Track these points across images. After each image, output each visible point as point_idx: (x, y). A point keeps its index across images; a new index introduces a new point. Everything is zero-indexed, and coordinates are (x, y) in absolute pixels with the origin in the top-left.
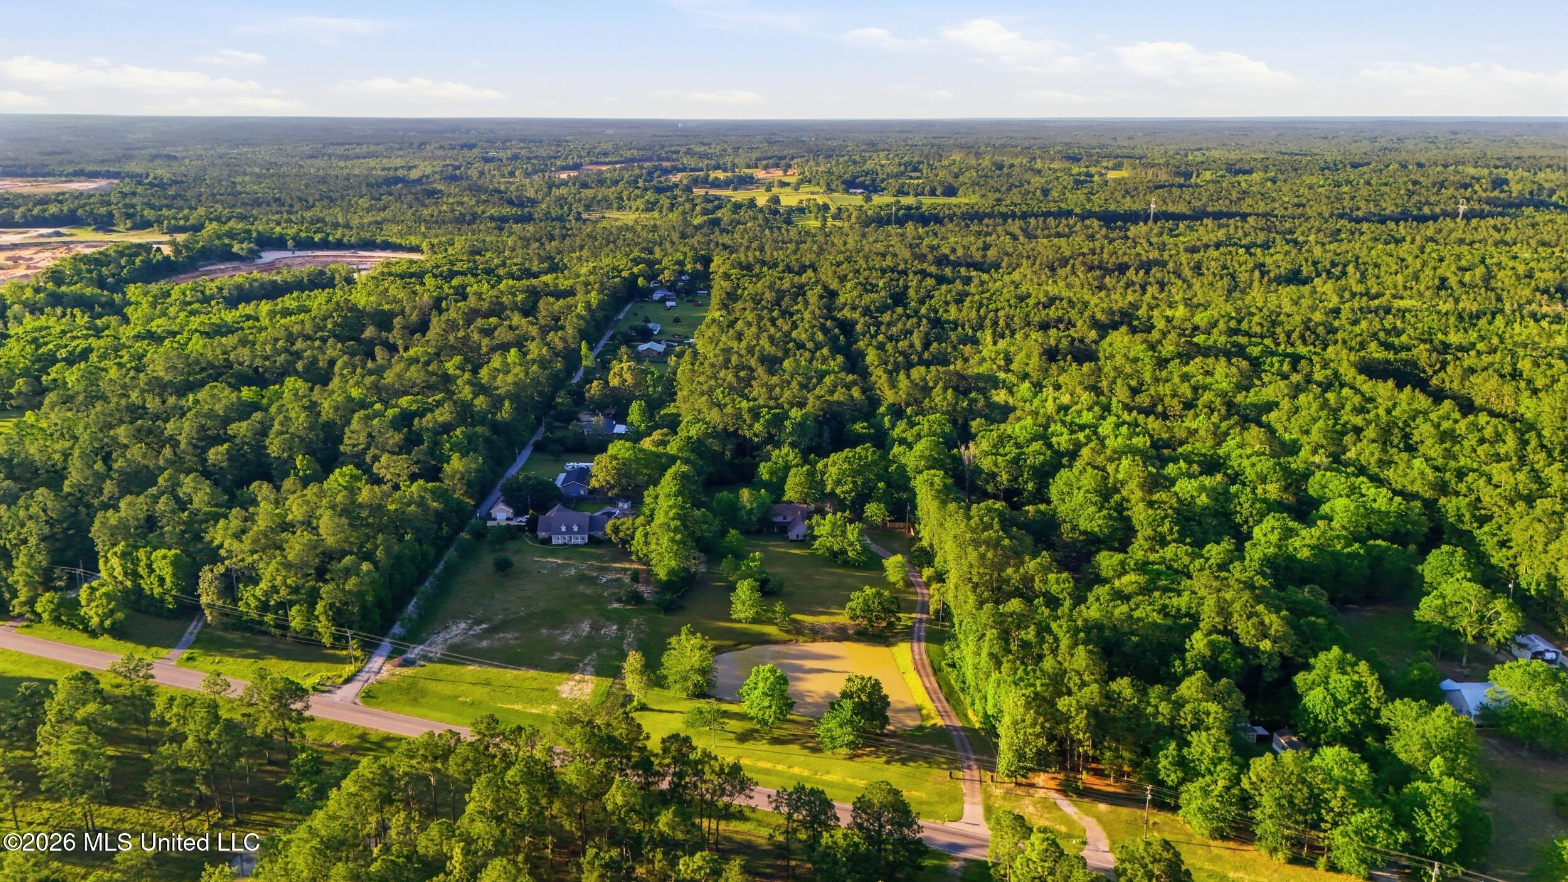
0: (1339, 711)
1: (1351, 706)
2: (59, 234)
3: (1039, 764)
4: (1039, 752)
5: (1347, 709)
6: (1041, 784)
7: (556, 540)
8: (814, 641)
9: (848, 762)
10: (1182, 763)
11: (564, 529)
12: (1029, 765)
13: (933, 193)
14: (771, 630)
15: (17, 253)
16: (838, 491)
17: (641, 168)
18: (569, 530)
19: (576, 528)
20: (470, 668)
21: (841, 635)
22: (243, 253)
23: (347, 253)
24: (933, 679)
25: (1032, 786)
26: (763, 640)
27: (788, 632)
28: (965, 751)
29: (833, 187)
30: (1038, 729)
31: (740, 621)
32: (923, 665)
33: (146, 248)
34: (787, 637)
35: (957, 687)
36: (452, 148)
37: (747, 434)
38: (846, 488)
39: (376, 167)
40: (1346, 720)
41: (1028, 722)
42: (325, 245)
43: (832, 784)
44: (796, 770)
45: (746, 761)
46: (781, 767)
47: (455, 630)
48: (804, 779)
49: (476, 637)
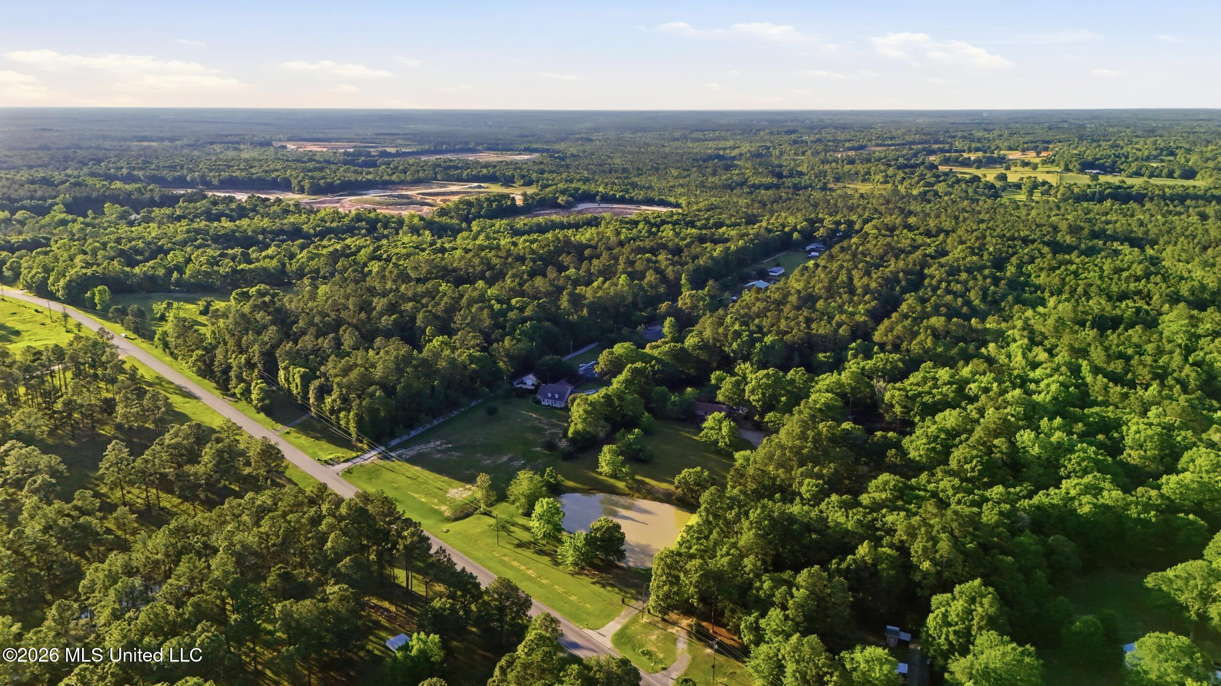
0: (944, 630)
1: (957, 628)
2: (480, 187)
5: (951, 629)
6: (682, 625)
7: (545, 403)
8: (645, 498)
9: (570, 577)
10: (756, 629)
11: (550, 394)
13: (1170, 175)
14: (621, 485)
15: (447, 198)
16: (751, 399)
17: (911, 149)
18: (553, 397)
19: (557, 396)
20: (417, 468)
21: (667, 498)
22: (563, 203)
23: (633, 207)
25: (674, 623)
26: (612, 490)
27: (630, 488)
29: (1071, 167)
31: (601, 474)
33: (506, 197)
34: (627, 490)
36: (778, 133)
37: (726, 349)
38: (757, 397)
39: (710, 147)
40: (947, 639)
42: (622, 200)
43: (542, 586)
44: (530, 572)
45: (506, 559)
46: (523, 567)
47: (432, 445)
48: (529, 578)
49: (439, 452)
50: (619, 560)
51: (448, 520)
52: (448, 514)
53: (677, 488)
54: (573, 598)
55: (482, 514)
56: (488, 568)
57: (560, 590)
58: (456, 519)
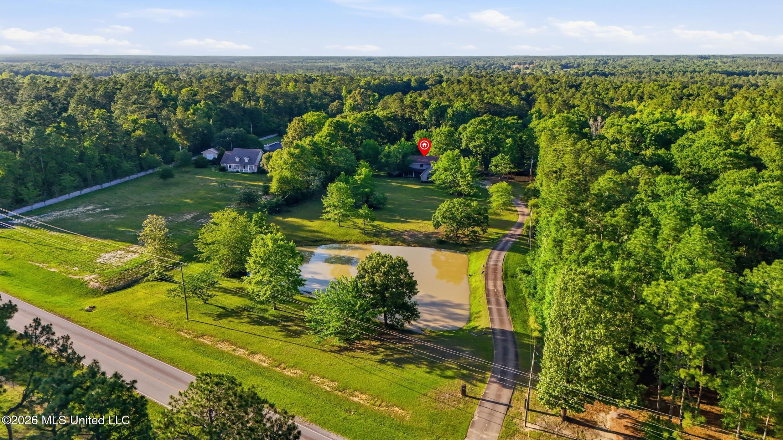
3: (603, 391)
4: (601, 371)
6: (609, 425)
7: (233, 169)
11: (237, 160)
12: (583, 389)
16: (471, 146)
18: (242, 161)
19: (246, 160)
24: (500, 283)
25: (591, 425)
27: (371, 235)
28: (505, 362)
30: (600, 330)
32: (495, 270)
35: (525, 292)
38: (478, 143)
41: (584, 316)
43: (289, 382)
44: (256, 359)
45: (206, 341)
46: (240, 352)
47: (80, 209)
48: (259, 371)
49: (89, 216)
50: (408, 320)
51: (95, 292)
52: (94, 284)
53: (437, 225)
54: (360, 398)
55: (156, 280)
56: (171, 361)
57: (328, 385)
58: (110, 291)
